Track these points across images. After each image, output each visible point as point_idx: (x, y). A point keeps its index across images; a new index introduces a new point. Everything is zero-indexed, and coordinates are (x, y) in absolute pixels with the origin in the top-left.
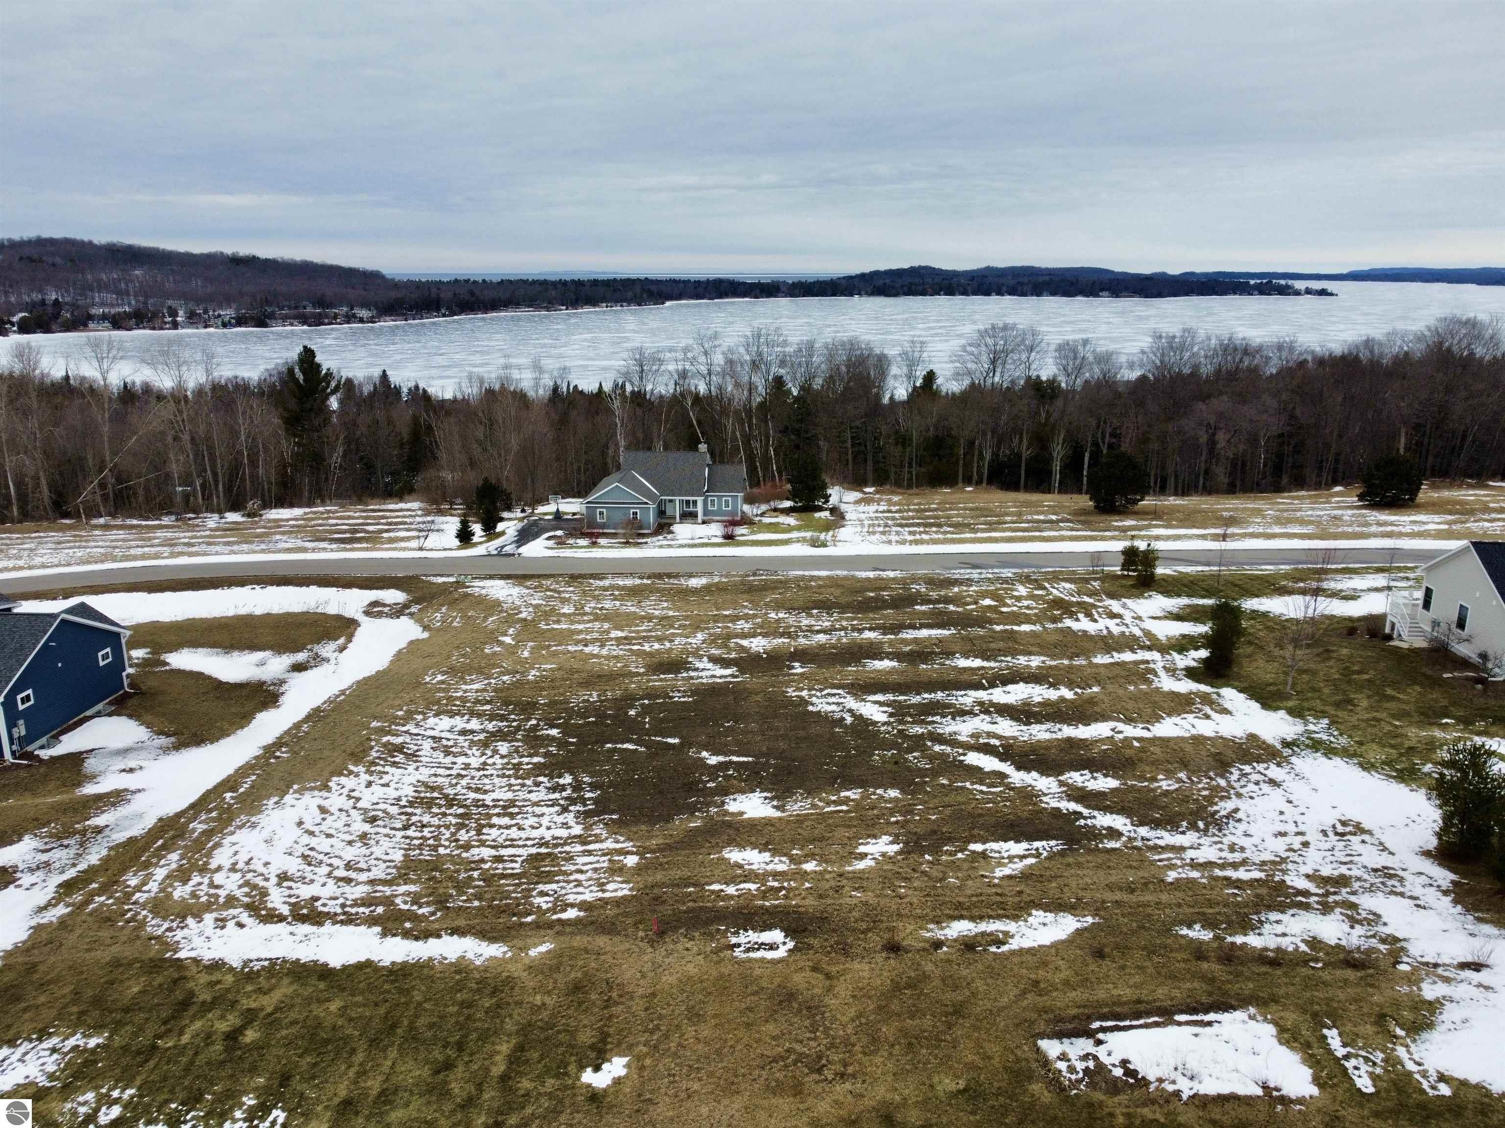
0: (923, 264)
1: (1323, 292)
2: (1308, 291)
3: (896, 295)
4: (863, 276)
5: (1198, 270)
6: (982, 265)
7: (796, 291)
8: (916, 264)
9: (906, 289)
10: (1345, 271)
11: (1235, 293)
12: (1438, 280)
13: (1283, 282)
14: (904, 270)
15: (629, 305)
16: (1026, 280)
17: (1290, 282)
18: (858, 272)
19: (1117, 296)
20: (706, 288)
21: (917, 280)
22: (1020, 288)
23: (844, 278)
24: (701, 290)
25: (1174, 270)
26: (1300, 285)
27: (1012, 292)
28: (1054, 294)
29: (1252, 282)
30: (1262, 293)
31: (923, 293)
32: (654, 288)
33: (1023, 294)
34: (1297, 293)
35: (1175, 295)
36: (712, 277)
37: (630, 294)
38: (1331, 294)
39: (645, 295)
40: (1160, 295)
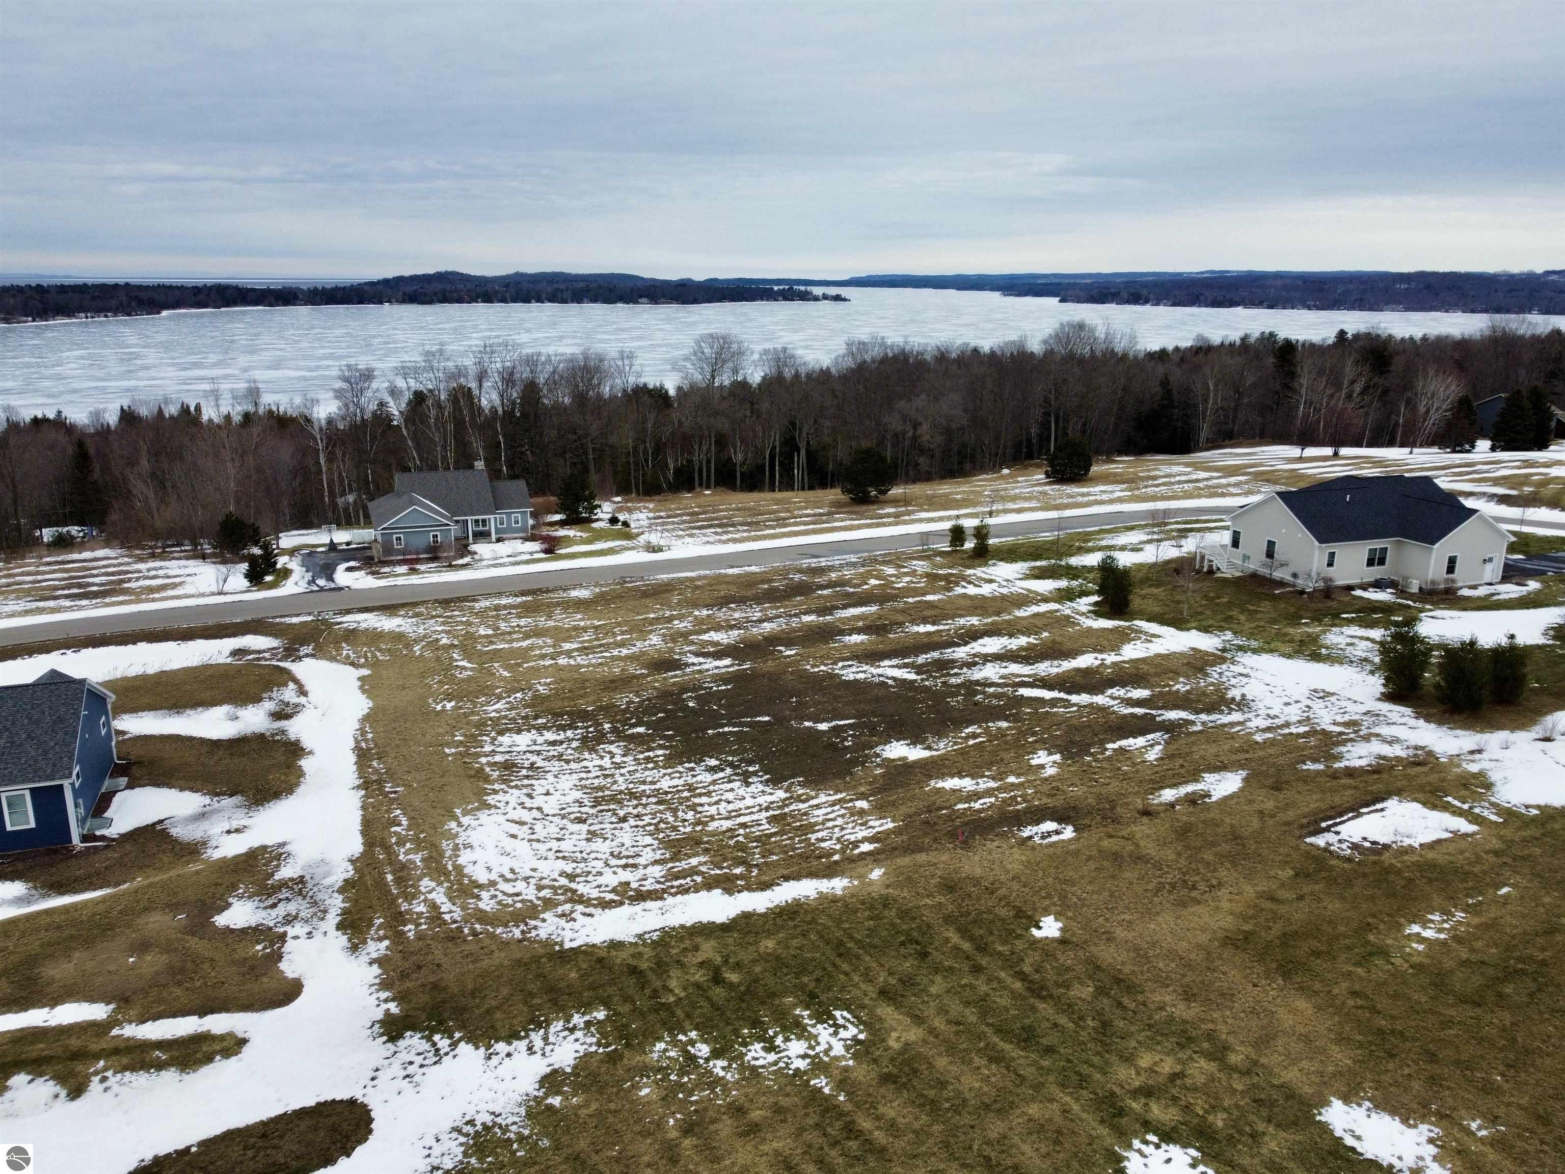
0: (450, 269)
1: (838, 298)
2: (825, 297)
3: (430, 302)
4: (386, 282)
5: (721, 276)
6: (511, 271)
7: (318, 299)
8: (442, 269)
9: (440, 296)
10: (846, 277)
11: (762, 299)
12: (925, 286)
13: (802, 288)
14: (429, 275)
15: (116, 315)
16: (563, 287)
17: (809, 288)
18: (381, 278)
19: (656, 303)
20: (208, 295)
21: (448, 287)
22: (560, 295)
23: (365, 283)
24: (201, 297)
25: (699, 276)
26: (818, 291)
27: (553, 299)
28: (594, 300)
29: (776, 288)
30: (786, 299)
31: (460, 301)
32: (142, 295)
33: (564, 301)
34: (816, 299)
35: (710, 302)
36: (210, 282)
37: (114, 303)
38: (845, 300)
39: (133, 304)
40: (695, 301)
